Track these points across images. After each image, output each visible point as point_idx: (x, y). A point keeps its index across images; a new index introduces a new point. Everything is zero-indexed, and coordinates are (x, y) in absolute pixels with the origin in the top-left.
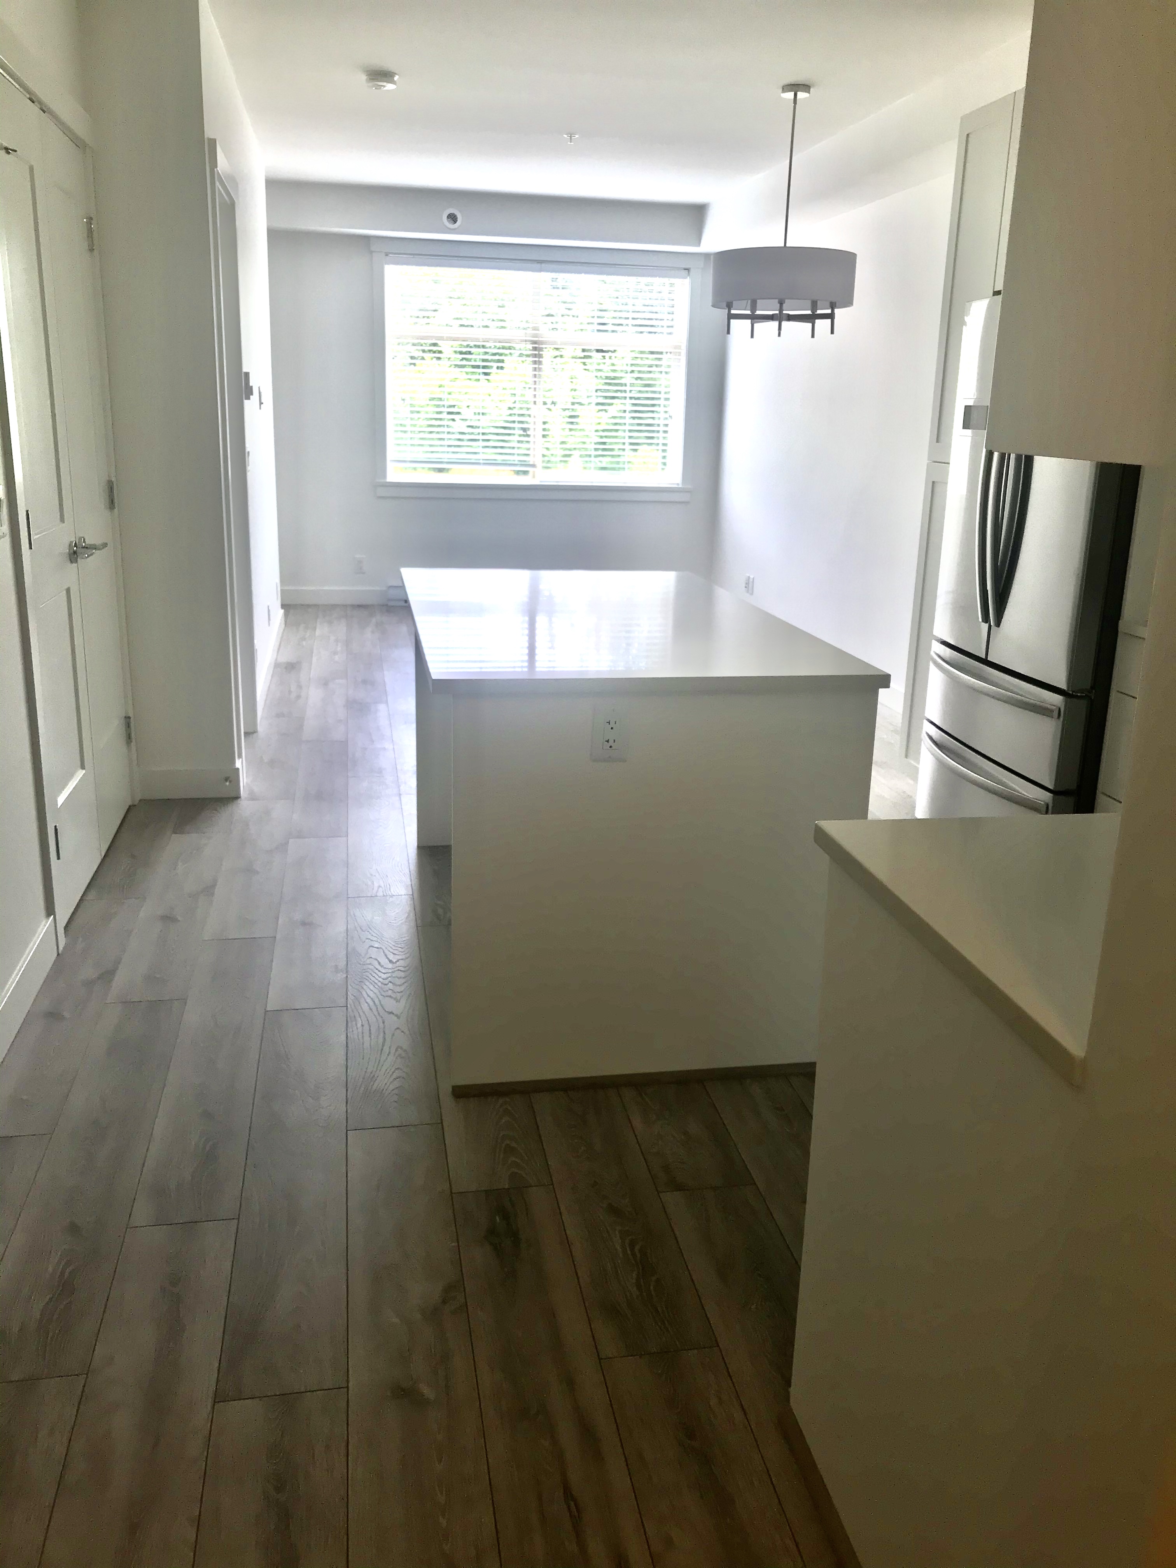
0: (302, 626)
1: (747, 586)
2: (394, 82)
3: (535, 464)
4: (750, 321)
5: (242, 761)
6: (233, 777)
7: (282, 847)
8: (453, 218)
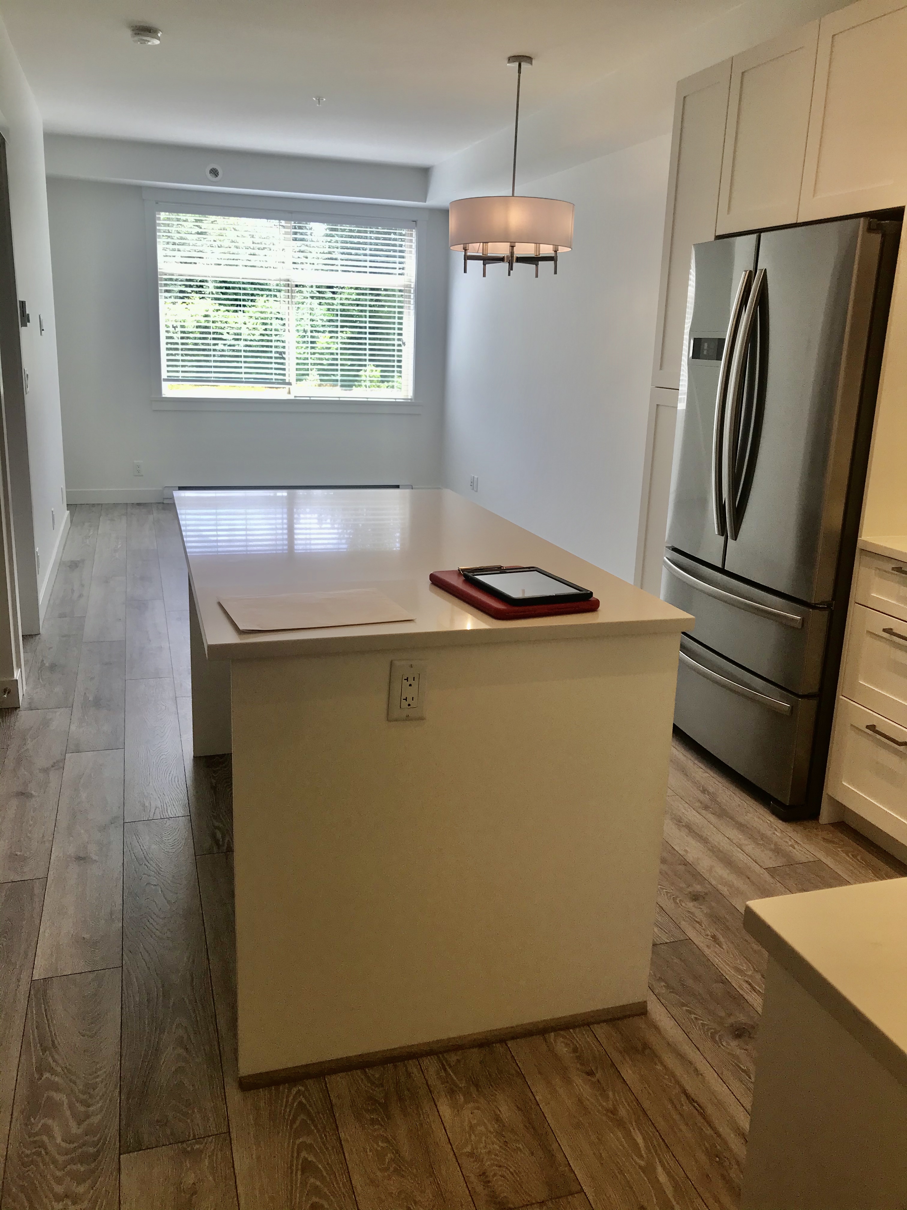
0: (87, 524)
1: (472, 484)
2: (158, 39)
3: (290, 382)
4: (482, 261)
5: (21, 671)
6: (11, 689)
7: (59, 765)
8: (215, 172)
